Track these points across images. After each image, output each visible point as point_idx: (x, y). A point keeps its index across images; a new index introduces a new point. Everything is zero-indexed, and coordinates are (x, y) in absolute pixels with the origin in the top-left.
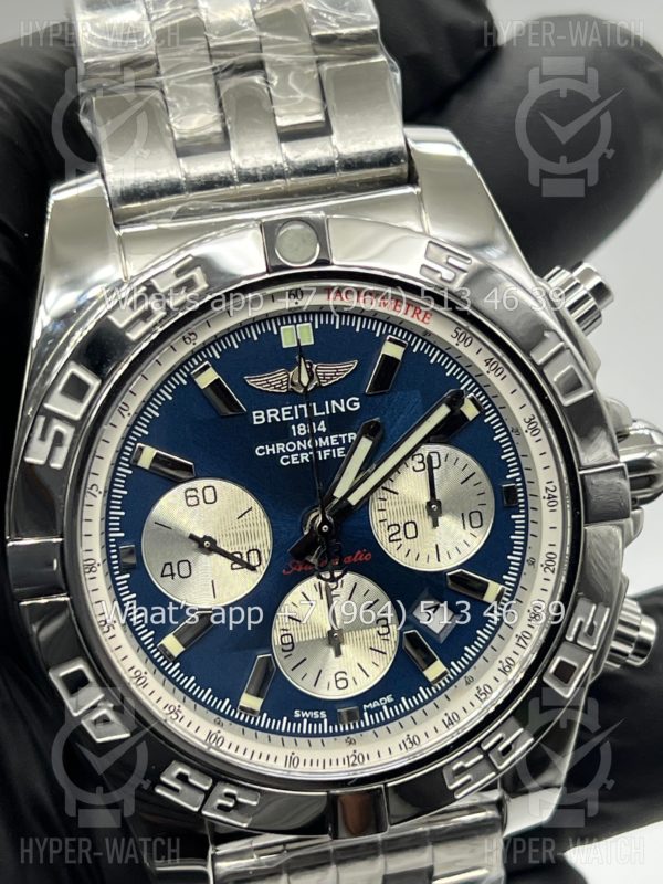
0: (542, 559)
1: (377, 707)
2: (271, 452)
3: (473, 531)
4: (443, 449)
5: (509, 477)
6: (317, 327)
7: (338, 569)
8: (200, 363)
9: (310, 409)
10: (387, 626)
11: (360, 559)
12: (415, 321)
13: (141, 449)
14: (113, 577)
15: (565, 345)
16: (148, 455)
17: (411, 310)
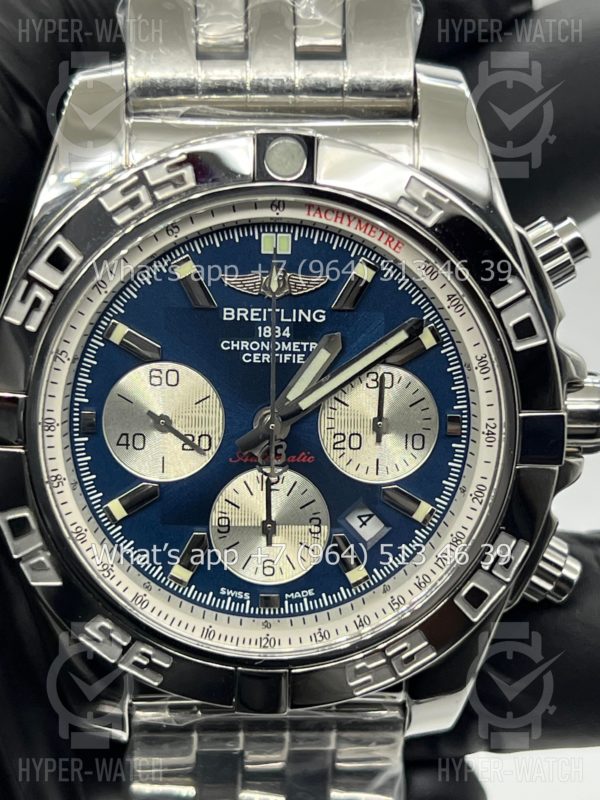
0: (472, 490)
1: (298, 598)
2: (235, 348)
3: (415, 452)
4: (398, 372)
5: (455, 407)
6: (296, 239)
7: (278, 466)
8: (182, 255)
9: (278, 315)
10: (319, 526)
11: (303, 460)
12: (386, 248)
13: (115, 325)
14: (72, 438)
15: (528, 294)
16: (120, 332)
17: (385, 237)
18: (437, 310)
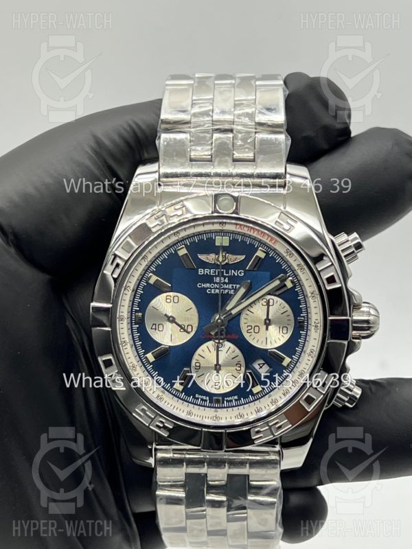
0: (308, 351)
1: (231, 400)
2: (204, 287)
3: (283, 335)
4: (276, 298)
5: (302, 315)
6: (231, 239)
7: (222, 339)
8: (181, 246)
9: (223, 272)
10: (240, 367)
12: (270, 243)
13: (151, 276)
14: (132, 325)
15: (332, 264)
16: (154, 278)
17: (269, 239)
18: (293, 271)
